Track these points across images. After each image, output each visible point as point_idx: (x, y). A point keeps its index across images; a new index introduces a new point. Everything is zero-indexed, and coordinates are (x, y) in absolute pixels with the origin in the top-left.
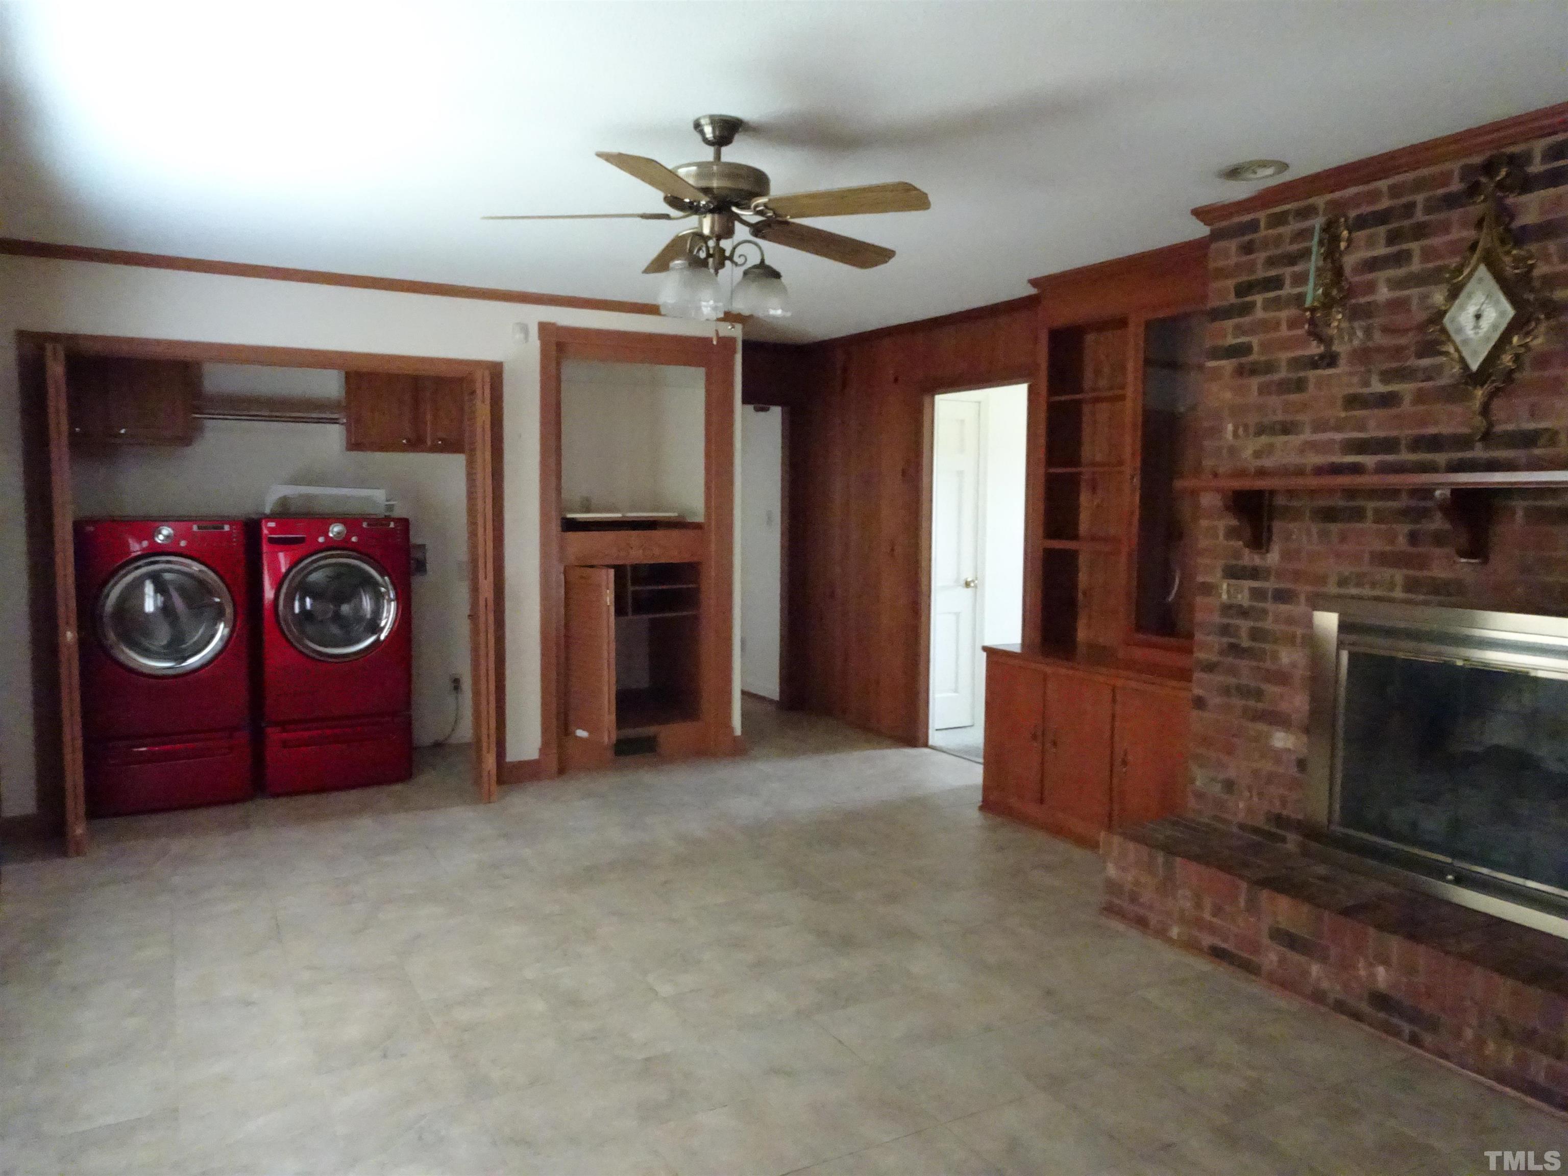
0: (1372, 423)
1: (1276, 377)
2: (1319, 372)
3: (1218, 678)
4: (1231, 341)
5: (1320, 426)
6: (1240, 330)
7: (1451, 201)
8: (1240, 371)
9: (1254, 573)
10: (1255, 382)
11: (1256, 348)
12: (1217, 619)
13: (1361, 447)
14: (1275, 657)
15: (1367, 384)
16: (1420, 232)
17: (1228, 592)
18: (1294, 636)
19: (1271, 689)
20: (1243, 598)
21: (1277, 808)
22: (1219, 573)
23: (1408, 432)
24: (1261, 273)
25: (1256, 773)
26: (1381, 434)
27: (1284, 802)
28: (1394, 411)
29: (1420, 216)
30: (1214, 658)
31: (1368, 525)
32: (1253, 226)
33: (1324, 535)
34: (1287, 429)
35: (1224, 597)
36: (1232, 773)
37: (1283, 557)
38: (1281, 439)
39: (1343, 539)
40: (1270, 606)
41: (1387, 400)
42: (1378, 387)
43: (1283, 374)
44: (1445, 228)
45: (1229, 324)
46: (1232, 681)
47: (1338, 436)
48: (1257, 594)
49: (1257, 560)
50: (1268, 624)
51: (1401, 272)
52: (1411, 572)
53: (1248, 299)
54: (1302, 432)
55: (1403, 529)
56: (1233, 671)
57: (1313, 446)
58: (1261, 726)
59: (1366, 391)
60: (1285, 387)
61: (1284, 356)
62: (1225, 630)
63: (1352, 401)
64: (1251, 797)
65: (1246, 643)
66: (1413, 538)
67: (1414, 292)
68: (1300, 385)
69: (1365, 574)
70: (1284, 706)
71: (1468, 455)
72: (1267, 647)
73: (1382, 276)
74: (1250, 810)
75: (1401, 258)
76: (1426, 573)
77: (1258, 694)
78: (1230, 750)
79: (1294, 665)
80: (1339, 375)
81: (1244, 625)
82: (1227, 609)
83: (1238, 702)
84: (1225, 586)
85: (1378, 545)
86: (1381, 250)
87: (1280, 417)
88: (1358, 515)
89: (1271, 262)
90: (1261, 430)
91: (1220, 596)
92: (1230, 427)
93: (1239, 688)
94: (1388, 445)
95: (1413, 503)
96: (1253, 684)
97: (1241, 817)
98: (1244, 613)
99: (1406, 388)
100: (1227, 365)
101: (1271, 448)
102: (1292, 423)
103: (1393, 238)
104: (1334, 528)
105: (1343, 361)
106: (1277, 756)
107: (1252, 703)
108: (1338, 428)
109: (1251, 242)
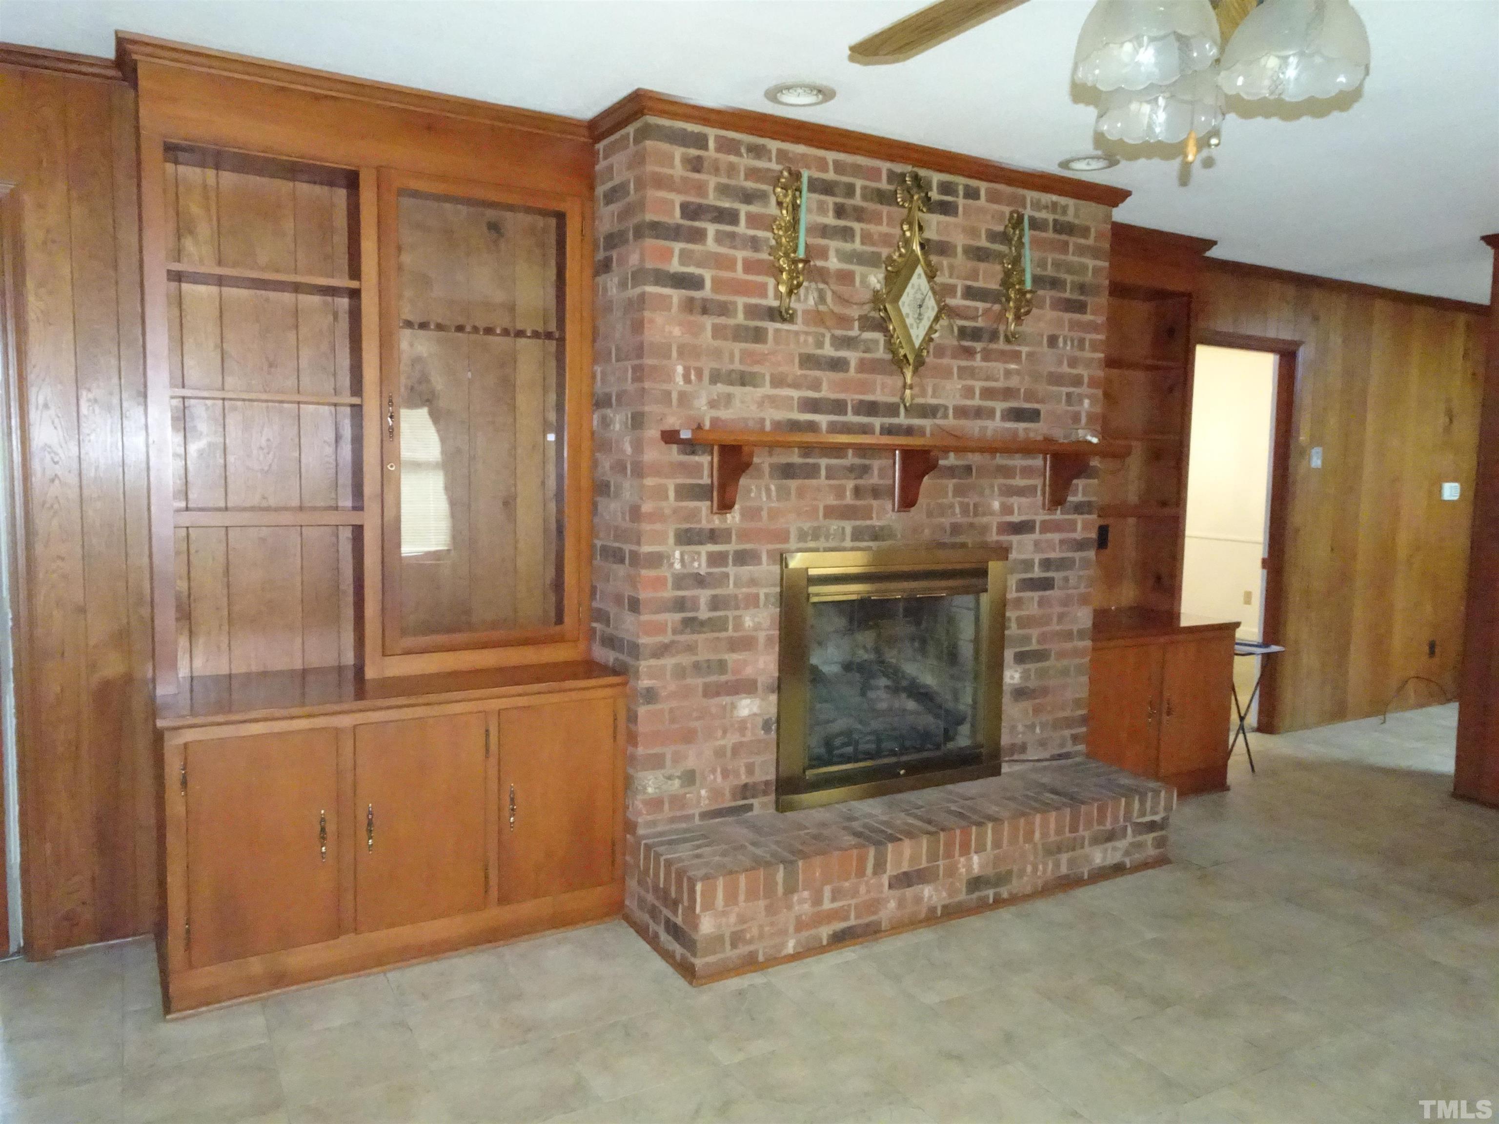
0: (825, 386)
1: (731, 322)
2: (778, 325)
3: (669, 662)
4: (675, 266)
5: (778, 381)
6: (686, 258)
7: (882, 197)
8: (689, 306)
9: (713, 536)
10: (708, 322)
11: (708, 284)
12: (669, 593)
13: (813, 406)
14: (738, 623)
15: (820, 344)
16: (859, 215)
17: (682, 560)
18: (757, 596)
19: (731, 658)
20: (700, 565)
21: (744, 779)
22: (671, 540)
23: (852, 397)
24: (712, 199)
25: (720, 753)
26: (833, 396)
27: (750, 769)
28: (841, 375)
29: (858, 200)
30: (667, 638)
31: (822, 480)
32: (700, 142)
33: (784, 493)
34: (744, 380)
35: (677, 566)
36: (691, 763)
37: (743, 515)
38: (737, 391)
39: (801, 494)
40: (731, 570)
41: (837, 365)
42: (828, 351)
43: (740, 318)
44: (876, 218)
45: (678, 247)
46: (686, 660)
47: (795, 394)
48: (717, 559)
49: (716, 522)
50: (730, 589)
51: (848, 246)
52: (858, 523)
53: (697, 224)
54: (763, 386)
55: (850, 484)
56: (690, 648)
57: (773, 401)
58: (726, 700)
59: (819, 352)
60: (739, 334)
61: (741, 301)
62: (680, 605)
63: (809, 361)
64: (715, 779)
65: (704, 614)
66: (858, 492)
67: (858, 269)
68: (758, 336)
69: (819, 528)
70: (749, 672)
71: (895, 421)
72: (731, 614)
73: (834, 245)
74: (716, 793)
75: (847, 234)
76: (868, 522)
77: (722, 666)
78: (689, 737)
79: (757, 628)
80: (797, 333)
81: (704, 596)
82: (680, 581)
83: (698, 682)
84: (677, 554)
85: (831, 501)
86: (830, 220)
87: (737, 366)
88: (812, 472)
89: (724, 190)
90: (716, 378)
91: (671, 565)
92: (680, 369)
93: (696, 666)
94: (839, 407)
95: (858, 461)
96: (713, 657)
97: (705, 804)
98: (700, 581)
99: (852, 356)
100: (676, 295)
101: (729, 397)
102: (753, 375)
103: (840, 212)
104: (793, 484)
105: (799, 319)
106: (742, 725)
107: (713, 678)
108: (796, 386)
109: (699, 158)
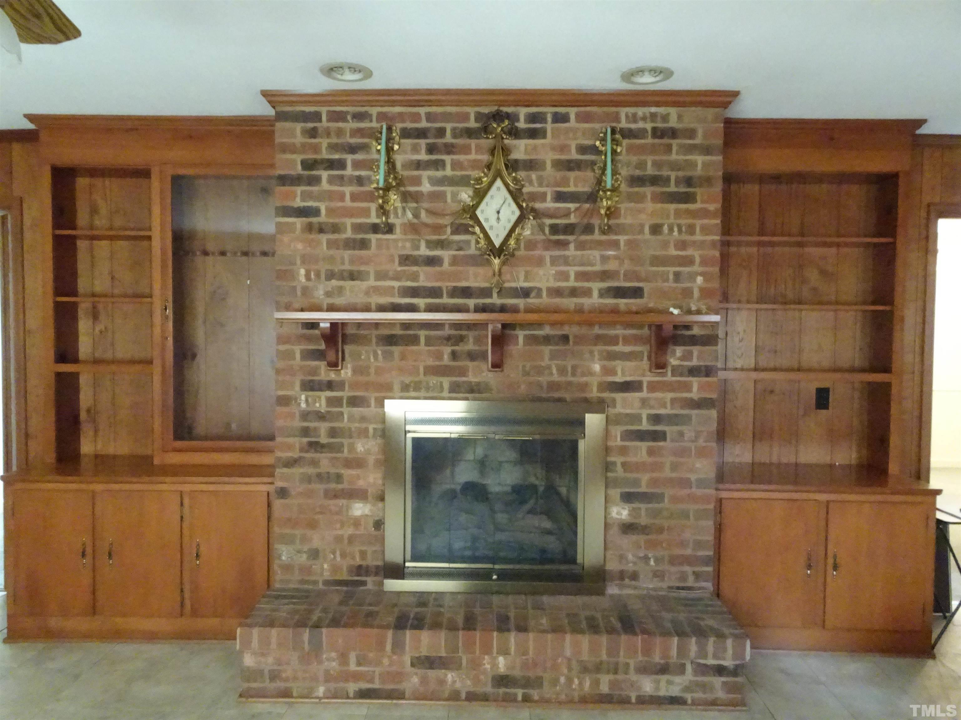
0: (422, 277)
1: (344, 236)
2: (379, 236)
3: (297, 471)
4: (298, 203)
5: (381, 276)
6: (305, 196)
7: (470, 133)
8: (309, 228)
9: (330, 385)
10: (324, 238)
11: (323, 212)
12: (298, 423)
13: (414, 292)
14: (352, 448)
15: (418, 248)
16: (449, 149)
17: (307, 400)
18: (367, 430)
19: (347, 473)
20: (320, 405)
21: (358, 561)
22: (297, 387)
23: (446, 285)
24: (325, 155)
25: (338, 539)
26: (429, 284)
27: (363, 554)
28: (437, 269)
29: (448, 138)
30: (295, 454)
31: (422, 346)
32: (317, 117)
33: (388, 356)
34: (353, 276)
35: (303, 405)
36: (316, 543)
37: (354, 371)
38: (348, 284)
39: (403, 357)
40: (346, 410)
41: (431, 261)
42: (424, 251)
43: (349, 234)
44: (466, 150)
45: (299, 190)
46: (311, 471)
47: (396, 284)
48: (334, 402)
49: (332, 376)
50: (345, 423)
51: (439, 174)
52: (454, 379)
53: (314, 173)
54: (367, 279)
55: (447, 350)
56: (314, 463)
57: (376, 290)
58: (342, 502)
59: (416, 253)
60: (350, 244)
61: (348, 222)
62: (305, 432)
63: (406, 260)
64: (335, 557)
65: (324, 440)
66: (454, 355)
67: (449, 190)
68: (364, 244)
69: (420, 382)
70: (361, 483)
71: (488, 301)
72: (346, 441)
73: (425, 174)
74: (335, 569)
75: (438, 165)
76: (464, 379)
77: (339, 478)
78: (313, 525)
79: (368, 452)
80: (396, 241)
81: (324, 427)
82: (305, 416)
83: (320, 487)
84: (303, 397)
85: (431, 362)
86: (423, 156)
87: (347, 267)
88: (415, 340)
89: (333, 147)
90: (331, 276)
91: (299, 404)
92: (302, 272)
93: (319, 476)
94: (435, 292)
95: (453, 332)
96: (333, 471)
97: (327, 575)
98: (321, 417)
99: (446, 255)
100: (299, 222)
101: (340, 290)
102: (359, 272)
103: (431, 149)
104: (396, 350)
105: (398, 230)
106: (357, 522)
107: (333, 486)
108: (397, 278)
109: (315, 129)
